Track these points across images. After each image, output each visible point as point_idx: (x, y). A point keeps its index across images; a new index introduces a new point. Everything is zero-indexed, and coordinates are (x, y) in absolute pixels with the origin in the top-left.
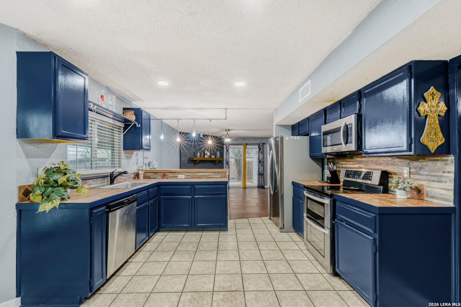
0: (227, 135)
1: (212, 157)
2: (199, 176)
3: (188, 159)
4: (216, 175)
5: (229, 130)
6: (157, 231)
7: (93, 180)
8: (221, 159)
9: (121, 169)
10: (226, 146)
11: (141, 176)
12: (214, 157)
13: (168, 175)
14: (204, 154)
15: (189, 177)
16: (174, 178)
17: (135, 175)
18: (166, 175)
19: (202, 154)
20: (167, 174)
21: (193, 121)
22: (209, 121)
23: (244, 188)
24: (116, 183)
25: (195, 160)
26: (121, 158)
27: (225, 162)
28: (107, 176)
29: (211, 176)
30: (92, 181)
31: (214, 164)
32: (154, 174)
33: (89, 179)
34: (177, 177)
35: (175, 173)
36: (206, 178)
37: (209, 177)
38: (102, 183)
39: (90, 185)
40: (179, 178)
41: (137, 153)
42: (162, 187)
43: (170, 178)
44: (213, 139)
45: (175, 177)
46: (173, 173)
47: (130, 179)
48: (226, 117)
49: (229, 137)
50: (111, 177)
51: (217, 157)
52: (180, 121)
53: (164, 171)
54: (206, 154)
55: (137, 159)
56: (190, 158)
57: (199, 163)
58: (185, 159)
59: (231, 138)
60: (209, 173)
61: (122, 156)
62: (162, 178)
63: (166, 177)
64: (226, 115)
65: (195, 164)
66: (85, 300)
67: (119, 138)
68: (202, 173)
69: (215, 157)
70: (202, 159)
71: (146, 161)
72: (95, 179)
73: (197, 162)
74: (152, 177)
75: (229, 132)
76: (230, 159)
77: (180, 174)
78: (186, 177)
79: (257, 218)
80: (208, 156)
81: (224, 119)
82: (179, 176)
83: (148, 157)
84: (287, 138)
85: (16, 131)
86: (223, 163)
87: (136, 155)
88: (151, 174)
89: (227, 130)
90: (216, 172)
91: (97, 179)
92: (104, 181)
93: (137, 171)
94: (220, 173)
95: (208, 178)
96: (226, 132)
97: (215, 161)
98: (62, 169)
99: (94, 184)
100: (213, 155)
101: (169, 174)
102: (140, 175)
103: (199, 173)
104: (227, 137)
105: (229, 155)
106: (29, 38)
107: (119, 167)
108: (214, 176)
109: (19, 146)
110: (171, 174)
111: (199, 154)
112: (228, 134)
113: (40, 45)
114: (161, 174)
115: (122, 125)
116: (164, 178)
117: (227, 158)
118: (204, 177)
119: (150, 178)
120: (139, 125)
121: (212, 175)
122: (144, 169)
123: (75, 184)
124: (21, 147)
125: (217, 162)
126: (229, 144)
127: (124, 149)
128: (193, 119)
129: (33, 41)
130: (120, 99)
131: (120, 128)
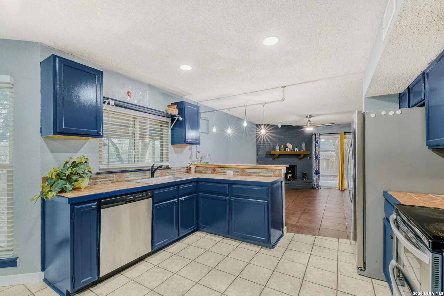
0: (309, 123)
1: (295, 151)
2: (248, 172)
3: (265, 153)
4: (268, 173)
5: (311, 116)
6: (196, 230)
7: (131, 173)
8: (308, 153)
9: (168, 163)
10: (315, 137)
11: (193, 170)
12: (298, 150)
13: (217, 171)
14: (286, 147)
15: (238, 173)
16: (223, 174)
17: (187, 169)
18: (216, 170)
19: (282, 146)
20: (216, 168)
21: (244, 108)
22: (262, 105)
23: (340, 189)
24: (156, 177)
25: (273, 153)
26: (168, 152)
27: (314, 156)
28: (148, 170)
29: (261, 174)
30: (129, 174)
31: (299, 158)
32: (205, 169)
33: (126, 172)
34: (226, 173)
35: (224, 168)
36: (257, 176)
37: (260, 174)
38: (142, 176)
39: (127, 177)
40: (227, 174)
41: (192, 147)
42: (200, 183)
43: (219, 173)
44: (266, 129)
45: (224, 172)
46: (221, 168)
47: (180, 173)
48: (284, 98)
49: (311, 125)
50: (151, 170)
51: (302, 151)
52: (231, 110)
53: (213, 166)
54: (288, 147)
55: (191, 154)
56: (268, 152)
57: (278, 157)
58: (262, 153)
59: (313, 126)
60: (260, 170)
61: (169, 150)
62: (212, 173)
63: (215, 172)
64: (284, 95)
65: (274, 159)
66: (75, 293)
67: (167, 132)
68: (251, 169)
69: (300, 150)
70: (282, 152)
71: (199, 155)
72: (133, 172)
73: (276, 156)
74: (203, 172)
75: (312, 119)
76: (320, 153)
77: (229, 170)
78: (235, 173)
79: (331, 239)
80: (290, 149)
81: (281, 101)
82: (227, 172)
83: (200, 151)
84: (373, 115)
85: (40, 130)
86: (311, 158)
87: (190, 149)
88: (202, 168)
89: (308, 117)
90: (267, 169)
91: (136, 172)
92: (145, 174)
93: (188, 165)
94: (273, 170)
95: (259, 176)
96: (308, 119)
97: (300, 155)
98: (78, 163)
99: (132, 177)
100: (297, 147)
101: (218, 169)
102: (191, 169)
103: (248, 169)
104: (309, 125)
105: (319, 148)
106: (54, 49)
107: (167, 161)
108: (265, 174)
109: (44, 143)
110: (220, 169)
111: (277, 148)
112: (309, 121)
113: (66, 54)
114: (211, 169)
115: (169, 120)
116: (214, 174)
117: (317, 152)
118: (254, 175)
119: (202, 173)
120: (182, 119)
121: (263, 173)
122: (196, 163)
123: (80, 178)
124: (46, 144)
125: (302, 156)
126: (320, 134)
127: (173, 143)
128: (243, 106)
129: (59, 51)
130: (165, 94)
131: (167, 123)
